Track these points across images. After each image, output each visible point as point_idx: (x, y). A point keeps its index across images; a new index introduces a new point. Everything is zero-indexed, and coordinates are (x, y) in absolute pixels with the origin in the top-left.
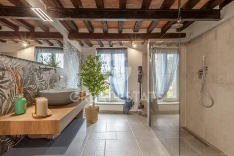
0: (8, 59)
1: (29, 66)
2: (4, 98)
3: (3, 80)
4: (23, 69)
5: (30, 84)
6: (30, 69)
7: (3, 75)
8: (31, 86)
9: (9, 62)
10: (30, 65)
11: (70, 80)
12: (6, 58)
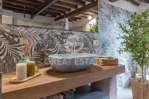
0: (24, 29)
1: (47, 33)
2: (19, 58)
3: (18, 45)
4: (40, 35)
5: (48, 48)
6: (49, 35)
7: (19, 40)
8: (50, 50)
9: (25, 30)
10: (49, 32)
11: (112, 45)
12: (22, 27)
